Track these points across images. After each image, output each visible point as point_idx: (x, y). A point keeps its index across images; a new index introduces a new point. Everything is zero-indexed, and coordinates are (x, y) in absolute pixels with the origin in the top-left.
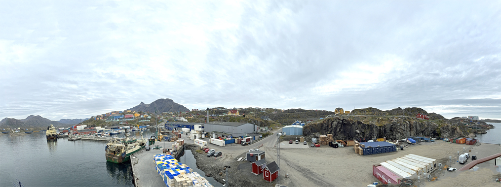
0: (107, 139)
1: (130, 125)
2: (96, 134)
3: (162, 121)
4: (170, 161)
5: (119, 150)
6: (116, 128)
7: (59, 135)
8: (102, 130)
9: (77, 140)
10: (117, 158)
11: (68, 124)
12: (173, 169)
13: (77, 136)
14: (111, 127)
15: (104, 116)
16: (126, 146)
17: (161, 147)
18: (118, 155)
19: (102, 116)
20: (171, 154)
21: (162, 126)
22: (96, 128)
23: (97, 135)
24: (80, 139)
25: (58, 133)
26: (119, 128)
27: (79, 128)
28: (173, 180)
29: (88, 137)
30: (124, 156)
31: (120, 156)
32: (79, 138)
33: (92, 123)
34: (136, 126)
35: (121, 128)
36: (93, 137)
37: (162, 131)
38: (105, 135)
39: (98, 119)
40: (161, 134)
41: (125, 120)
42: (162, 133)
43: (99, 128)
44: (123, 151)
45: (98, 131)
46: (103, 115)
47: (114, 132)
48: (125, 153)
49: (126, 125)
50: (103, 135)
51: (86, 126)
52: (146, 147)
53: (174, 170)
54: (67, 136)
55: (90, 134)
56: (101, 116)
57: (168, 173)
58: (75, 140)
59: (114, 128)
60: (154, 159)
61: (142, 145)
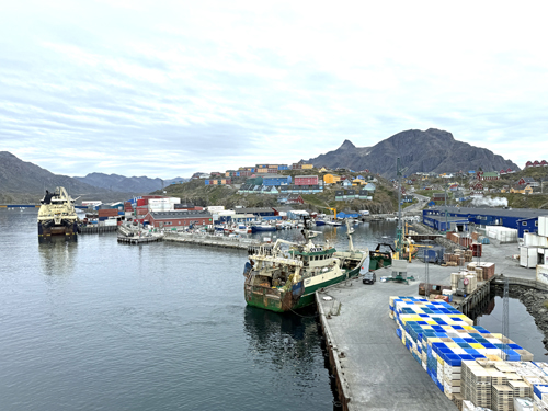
0: (246, 242)
1: (310, 208)
2: (210, 226)
3: (412, 201)
4: (445, 317)
5: (283, 274)
6: (267, 214)
7: (85, 223)
8: (229, 218)
9: (147, 242)
10: (277, 296)
11: (115, 189)
12: (458, 340)
13: (149, 231)
14: (255, 210)
15: (234, 177)
16: (306, 264)
17: (412, 279)
18: (281, 290)
19: (228, 175)
20: (448, 301)
21: (411, 215)
22: (210, 208)
23: (211, 232)
24: (159, 240)
25: (82, 218)
26: (276, 213)
27: (155, 205)
28: (458, 369)
29: (184, 236)
30: (297, 292)
31: (287, 293)
32: (157, 235)
33: (197, 194)
34: (328, 212)
35: (282, 214)
36: (200, 234)
37: (412, 233)
38: (237, 230)
39: (215, 182)
40: (409, 241)
41: (296, 192)
42: (413, 237)
43: (218, 211)
44: (296, 278)
45: (216, 218)
46: (231, 172)
47: (264, 226)
48: (302, 282)
49: (296, 208)
50: (231, 232)
51: (178, 201)
52: (361, 272)
53: (463, 343)
54: (113, 230)
55: (191, 228)
56: (223, 175)
57: (442, 349)
58: (140, 243)
59: (262, 214)
60: (393, 309)
61: (351, 266)
